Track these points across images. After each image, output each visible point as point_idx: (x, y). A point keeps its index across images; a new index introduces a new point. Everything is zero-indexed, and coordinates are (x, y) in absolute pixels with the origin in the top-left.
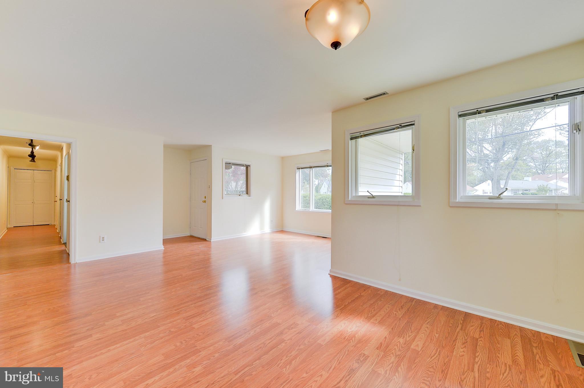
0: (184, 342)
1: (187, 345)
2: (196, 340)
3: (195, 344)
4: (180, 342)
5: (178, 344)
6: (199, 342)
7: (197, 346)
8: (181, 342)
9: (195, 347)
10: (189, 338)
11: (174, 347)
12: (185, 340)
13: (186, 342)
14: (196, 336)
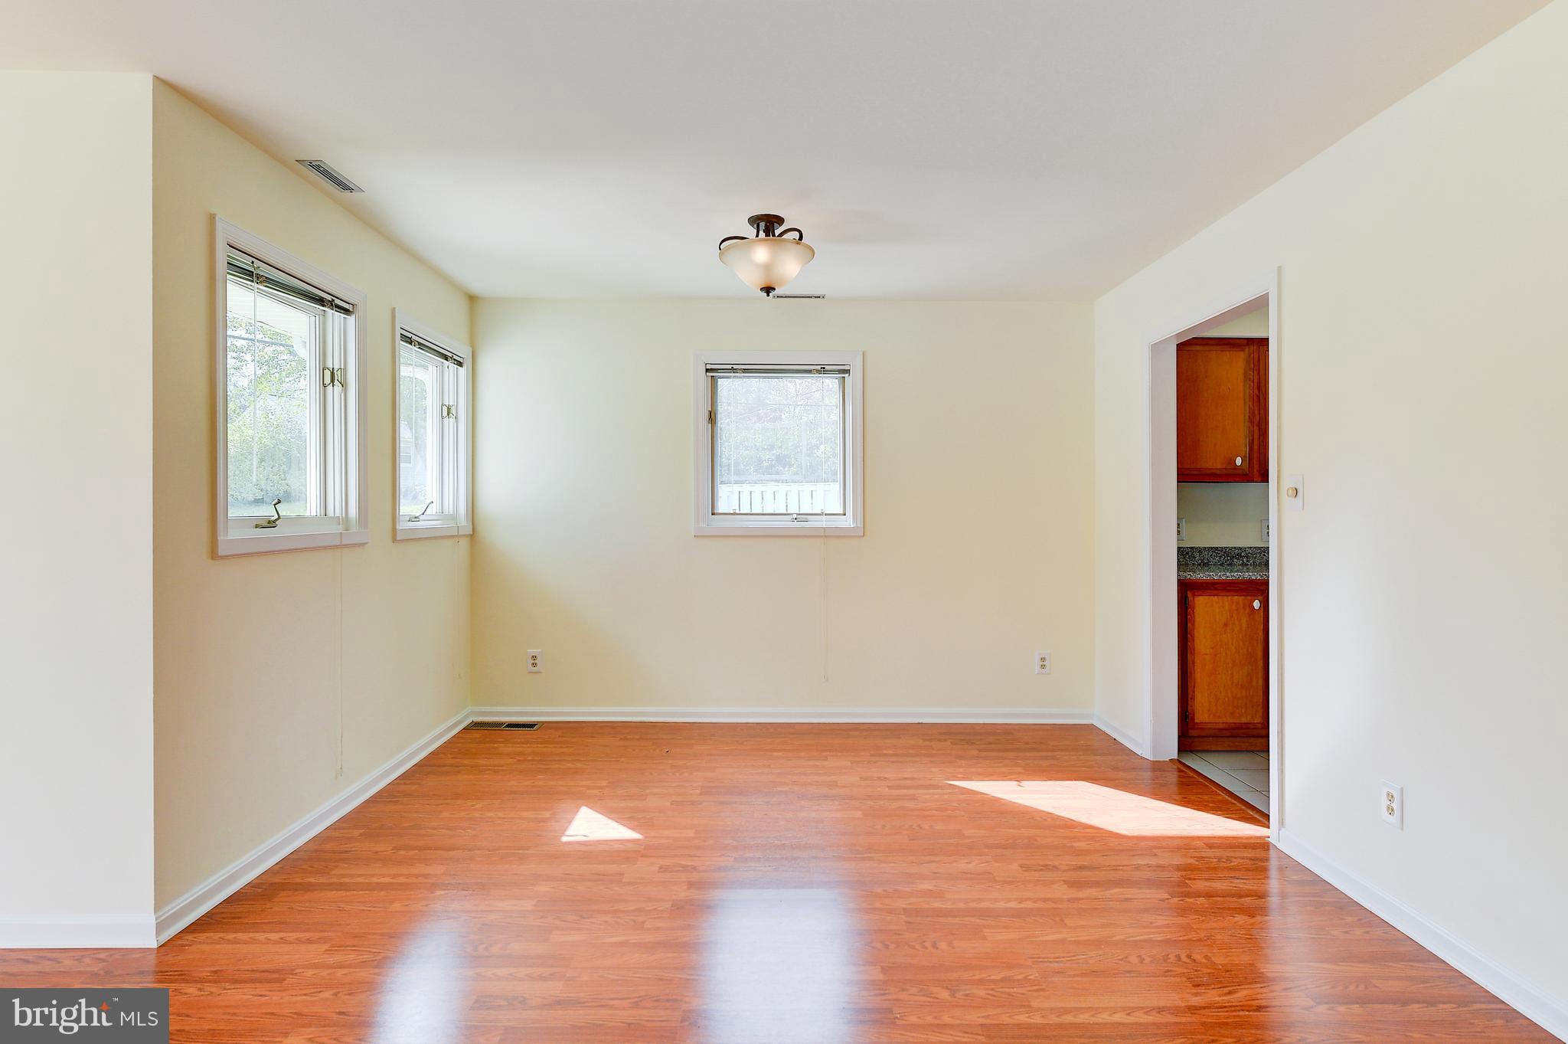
0: (928, 945)
1: (924, 935)
2: (899, 934)
3: (905, 928)
4: (937, 948)
5: (943, 945)
6: (896, 928)
7: (906, 922)
8: (935, 946)
9: (910, 923)
10: (913, 947)
11: (956, 943)
12: (924, 947)
13: (924, 942)
14: (892, 946)
